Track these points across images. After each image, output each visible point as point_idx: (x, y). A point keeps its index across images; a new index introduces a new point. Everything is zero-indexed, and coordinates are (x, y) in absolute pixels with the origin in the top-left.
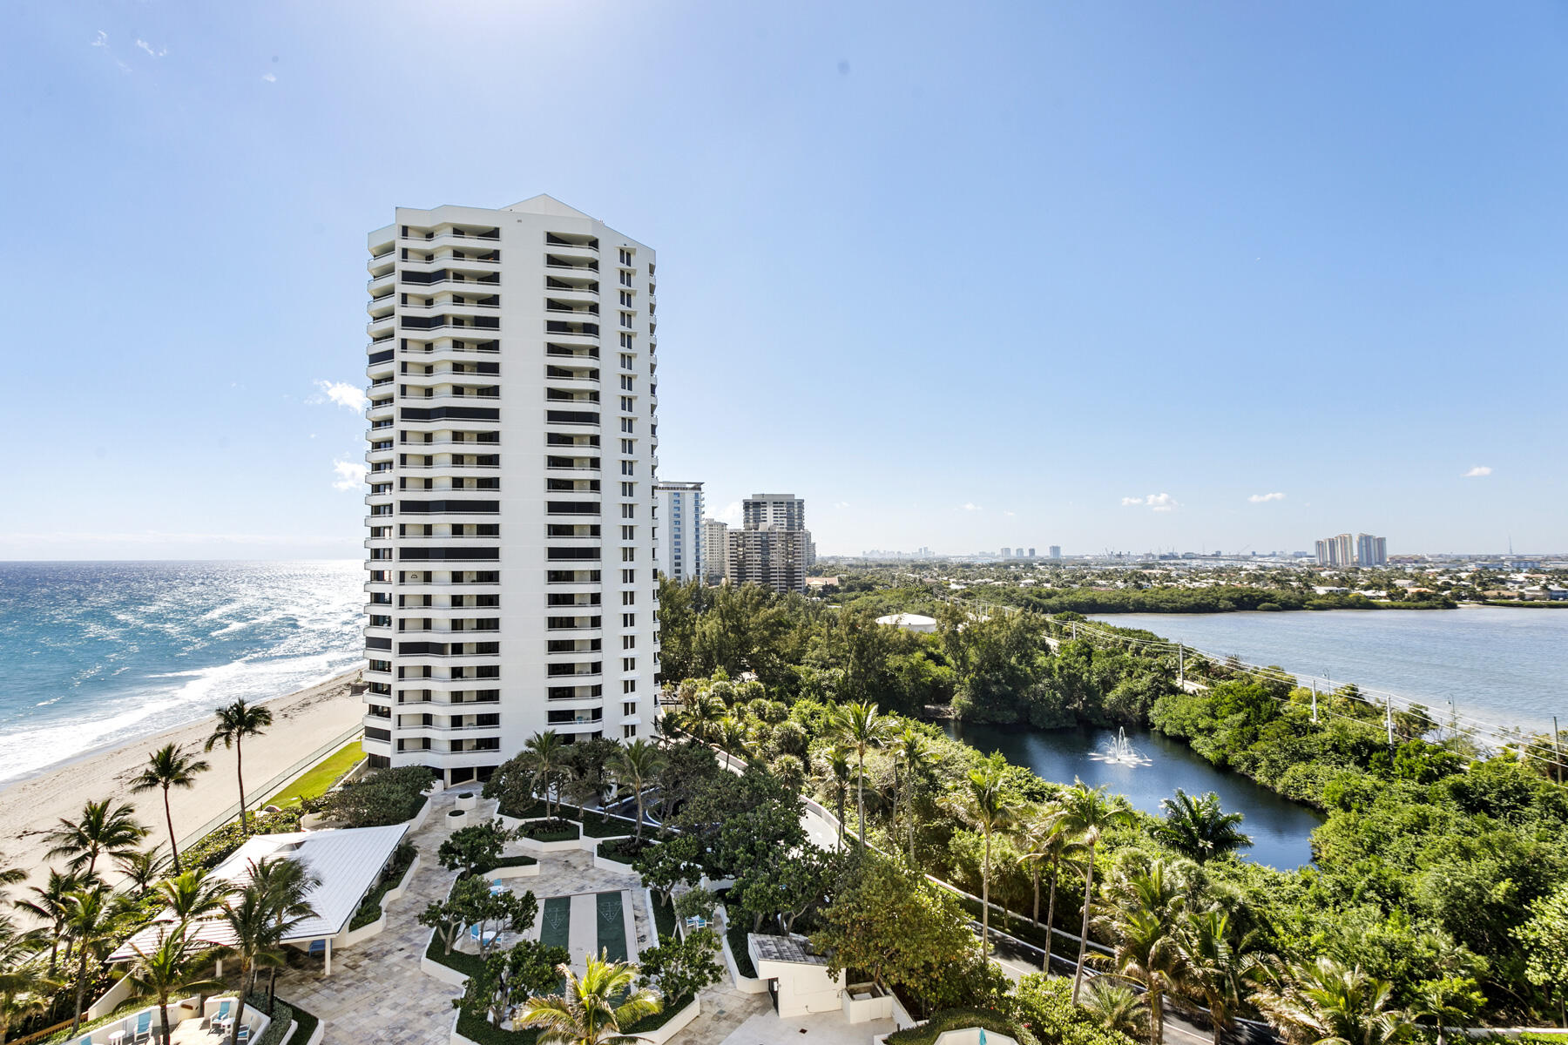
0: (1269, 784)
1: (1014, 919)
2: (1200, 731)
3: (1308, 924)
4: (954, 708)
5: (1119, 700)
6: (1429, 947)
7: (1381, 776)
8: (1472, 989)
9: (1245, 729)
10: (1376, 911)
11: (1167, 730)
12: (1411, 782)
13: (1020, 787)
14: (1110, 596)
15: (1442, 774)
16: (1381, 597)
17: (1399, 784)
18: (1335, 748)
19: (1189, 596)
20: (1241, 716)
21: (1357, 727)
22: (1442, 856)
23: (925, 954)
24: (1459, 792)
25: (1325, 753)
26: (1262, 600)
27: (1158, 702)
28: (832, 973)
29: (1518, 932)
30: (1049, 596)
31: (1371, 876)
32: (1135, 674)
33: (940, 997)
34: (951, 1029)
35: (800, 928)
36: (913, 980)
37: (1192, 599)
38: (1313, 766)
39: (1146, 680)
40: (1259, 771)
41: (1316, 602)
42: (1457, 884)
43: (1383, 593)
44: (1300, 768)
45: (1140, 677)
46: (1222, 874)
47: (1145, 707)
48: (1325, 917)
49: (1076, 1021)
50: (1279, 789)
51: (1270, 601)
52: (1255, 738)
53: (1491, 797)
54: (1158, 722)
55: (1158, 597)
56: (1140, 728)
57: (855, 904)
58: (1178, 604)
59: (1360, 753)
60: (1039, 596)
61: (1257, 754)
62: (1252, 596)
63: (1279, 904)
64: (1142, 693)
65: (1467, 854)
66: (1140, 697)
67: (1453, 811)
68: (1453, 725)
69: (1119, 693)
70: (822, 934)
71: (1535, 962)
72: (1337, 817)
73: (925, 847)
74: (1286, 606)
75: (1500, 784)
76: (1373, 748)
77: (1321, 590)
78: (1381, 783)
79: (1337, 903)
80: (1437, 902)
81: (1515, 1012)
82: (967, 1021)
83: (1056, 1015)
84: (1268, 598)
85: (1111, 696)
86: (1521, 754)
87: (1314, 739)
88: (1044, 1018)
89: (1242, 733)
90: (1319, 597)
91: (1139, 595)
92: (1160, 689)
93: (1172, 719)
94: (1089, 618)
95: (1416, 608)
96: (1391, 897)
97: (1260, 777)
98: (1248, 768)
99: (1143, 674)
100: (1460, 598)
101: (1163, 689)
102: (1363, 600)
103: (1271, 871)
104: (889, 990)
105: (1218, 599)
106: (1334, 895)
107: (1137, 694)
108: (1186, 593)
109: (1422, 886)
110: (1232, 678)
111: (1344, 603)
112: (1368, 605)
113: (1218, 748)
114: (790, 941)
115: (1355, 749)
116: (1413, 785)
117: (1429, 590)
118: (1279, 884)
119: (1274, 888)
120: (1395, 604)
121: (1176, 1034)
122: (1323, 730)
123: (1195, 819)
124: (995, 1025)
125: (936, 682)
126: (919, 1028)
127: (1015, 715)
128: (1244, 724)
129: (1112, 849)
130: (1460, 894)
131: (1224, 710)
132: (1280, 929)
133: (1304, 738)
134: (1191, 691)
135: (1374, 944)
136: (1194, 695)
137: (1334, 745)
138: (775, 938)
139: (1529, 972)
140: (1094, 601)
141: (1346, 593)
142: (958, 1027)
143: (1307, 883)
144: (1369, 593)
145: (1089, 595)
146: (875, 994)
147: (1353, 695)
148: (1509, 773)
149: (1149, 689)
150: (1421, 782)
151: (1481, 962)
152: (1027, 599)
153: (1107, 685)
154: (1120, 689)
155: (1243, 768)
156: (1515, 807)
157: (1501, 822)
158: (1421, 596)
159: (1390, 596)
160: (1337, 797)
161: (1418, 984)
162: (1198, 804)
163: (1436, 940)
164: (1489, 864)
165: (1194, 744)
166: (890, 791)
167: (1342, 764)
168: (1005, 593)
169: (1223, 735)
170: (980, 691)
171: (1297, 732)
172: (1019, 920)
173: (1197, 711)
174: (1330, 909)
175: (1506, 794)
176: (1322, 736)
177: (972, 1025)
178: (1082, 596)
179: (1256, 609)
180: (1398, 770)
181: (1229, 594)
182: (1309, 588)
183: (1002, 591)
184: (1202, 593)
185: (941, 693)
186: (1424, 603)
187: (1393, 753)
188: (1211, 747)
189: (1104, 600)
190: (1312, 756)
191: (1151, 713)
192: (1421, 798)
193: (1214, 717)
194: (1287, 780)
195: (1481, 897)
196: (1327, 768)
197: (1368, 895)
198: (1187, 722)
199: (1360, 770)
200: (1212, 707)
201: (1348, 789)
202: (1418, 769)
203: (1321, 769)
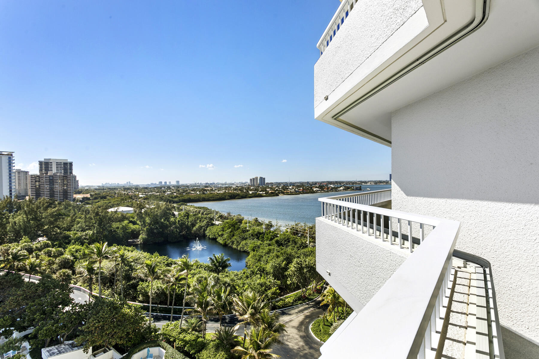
0: (236, 248)
1: (161, 307)
2: (219, 236)
3: (244, 284)
4: (139, 240)
5: (197, 229)
6: (269, 282)
7: (262, 241)
8: (277, 289)
9: (231, 233)
10: (259, 276)
11: (210, 237)
12: (268, 241)
13: (164, 263)
14: (195, 197)
15: (274, 238)
16: (263, 194)
17: (265, 242)
18: (252, 235)
19: (218, 196)
20: (230, 230)
21: (257, 228)
22: (273, 259)
23: (127, 330)
24: (277, 242)
25: (250, 237)
26: (237, 196)
27: (208, 229)
28: (86, 351)
29: (286, 273)
31: (258, 267)
32: (202, 221)
33: (132, 343)
34: (137, 352)
35: (69, 338)
36: (122, 341)
38: (247, 241)
39: (205, 222)
40: (234, 245)
41: (249, 196)
42: (276, 265)
43: (264, 193)
44: (244, 242)
45: (203, 221)
46: (224, 276)
47: (205, 230)
48: (248, 281)
49: (180, 333)
50: (239, 249)
52: (233, 235)
53: (283, 242)
54: (208, 235)
55: (209, 196)
56: (202, 237)
57: (97, 321)
58: (215, 198)
59: (258, 236)
60: (172, 198)
61: (234, 240)
62: (234, 195)
63: (238, 281)
64: (204, 226)
65: (278, 257)
67: (276, 247)
68: (277, 225)
69: (197, 227)
70: (81, 337)
71: (289, 279)
72: (252, 254)
73: (128, 292)
74: (242, 197)
75: (285, 238)
76: (260, 233)
77: (251, 192)
78: (261, 243)
79: (251, 276)
80: (272, 270)
81: (285, 292)
82: (142, 347)
83: (174, 334)
84: (238, 195)
85: (194, 228)
86: (289, 230)
87: (247, 233)
88: (170, 336)
89: (230, 234)
90: (250, 194)
91: (204, 196)
92: (209, 224)
93: (212, 233)
94: (188, 204)
95: (271, 196)
96: (262, 271)
98: (231, 244)
99: (204, 220)
100: (279, 193)
103: (236, 272)
104: (111, 348)
105: (225, 196)
106: (250, 274)
107: (202, 227)
108: (217, 195)
109: (269, 267)
110: (228, 219)
111: (256, 196)
112: (261, 196)
113: (224, 240)
114: (65, 345)
115: (256, 235)
116: (268, 242)
117: (273, 191)
118: (238, 275)
119: (236, 277)
120: (267, 195)
121: (210, 326)
122: (250, 231)
123: (217, 262)
124: (153, 345)
125: (133, 231)
126: (124, 357)
127: (163, 239)
128: (231, 232)
129: (193, 276)
130: (276, 267)
131: (226, 229)
132: (237, 287)
133: (245, 234)
134: (217, 224)
135: (258, 285)
136: (218, 225)
137: (252, 234)
138: (56, 346)
139: (288, 281)
140: (190, 198)
141: (256, 193)
142: (139, 351)
143: (244, 273)
144: (261, 193)
145: (188, 197)
146: (105, 351)
147: (256, 220)
148: (286, 235)
149: (206, 225)
150: (270, 241)
151: (279, 282)
152: (168, 199)
153: (193, 225)
154: (197, 226)
155: (230, 244)
156: (287, 243)
157: (284, 248)
158: (272, 193)
159: (265, 193)
160: (252, 248)
161: (267, 292)
162: (218, 257)
163: (271, 279)
164: (282, 258)
165: (218, 240)
166: (113, 275)
167: (253, 239)
168: (160, 197)
169: (225, 236)
170: (150, 232)
171: (243, 232)
172: (163, 307)
173: (219, 230)
174: (249, 279)
175: (286, 241)
177: (145, 348)
178: (186, 197)
180: (265, 238)
181: (228, 195)
182: (248, 192)
183: (159, 197)
184: (221, 194)
185: (135, 234)
186: (272, 195)
187: (264, 235)
188: (222, 240)
189: (193, 198)
190: (247, 238)
191: (206, 232)
192: (269, 245)
193: (223, 231)
194: (241, 246)
195: (280, 266)
196: (250, 241)
197: (257, 272)
198: (216, 234)
199: (257, 240)
200: (223, 228)
201: (254, 245)
202: (269, 238)
203: (249, 241)
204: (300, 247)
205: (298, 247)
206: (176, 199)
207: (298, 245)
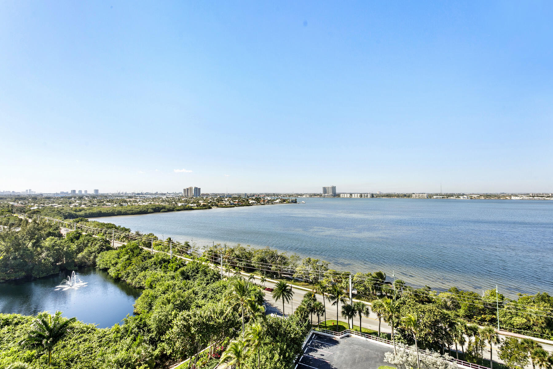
0: (131, 283)
2: (113, 265)
5: (83, 257)
7: (165, 272)
9: (128, 261)
11: (101, 266)
12: (171, 272)
14: (108, 209)
15: (180, 267)
16: (195, 206)
17: (168, 274)
18: (155, 264)
19: (138, 208)
20: (127, 256)
21: (162, 255)
24: (183, 273)
25: (151, 266)
26: (162, 209)
27: (100, 255)
30: (80, 210)
32: (93, 244)
37: (139, 209)
38: (146, 272)
39: (97, 246)
40: (129, 278)
41: (178, 208)
42: (160, 317)
43: (195, 205)
44: (142, 273)
45: (95, 245)
47: (95, 257)
50: (133, 284)
51: (164, 209)
52: (130, 264)
53: (190, 274)
54: (98, 263)
55: (127, 209)
56: (91, 267)
58: (134, 212)
60: (76, 211)
61: (130, 271)
62: (159, 207)
64: (94, 252)
66: (93, 254)
67: (179, 282)
68: (195, 247)
69: (85, 253)
74: (169, 210)
76: (165, 261)
77: (180, 204)
78: (162, 274)
84: (164, 208)
85: (80, 255)
87: (149, 261)
89: (126, 263)
90: (179, 207)
91: (120, 208)
92: (102, 249)
93: (104, 261)
94: (89, 220)
95: (202, 209)
97: (129, 281)
98: (126, 277)
99: (97, 243)
100: (213, 206)
101: (104, 249)
102: (190, 207)
105: (148, 209)
107: (92, 252)
108: (137, 207)
111: (186, 209)
112: (191, 209)
113: (117, 271)
115: (160, 263)
116: (172, 273)
117: (206, 204)
120: (198, 208)
122: (153, 257)
127: (24, 273)
128: (128, 259)
130: (161, 321)
131: (122, 254)
133: (146, 262)
136: (116, 249)
137: (155, 262)
140: (101, 212)
141: (186, 205)
144: (192, 205)
145: (99, 210)
147: (171, 241)
148: (196, 264)
149: (98, 249)
150: (174, 272)
153: (80, 250)
154: (86, 251)
155: (124, 278)
156: (195, 275)
157: (190, 282)
158: (204, 205)
159: (197, 206)
160: (150, 283)
164: (171, 305)
165: (109, 271)
167: (155, 269)
168: (57, 210)
169: (119, 266)
171: (145, 259)
173: (112, 256)
175: (193, 271)
176: (153, 259)
178: (95, 210)
179: (160, 212)
180: (170, 268)
181: (152, 207)
182: (176, 204)
184: (143, 207)
186: (204, 208)
187: (169, 263)
188: (115, 271)
189: (105, 211)
190: (147, 268)
191: (97, 260)
192: (173, 278)
193: (119, 258)
194: (137, 280)
195: (166, 319)
196: (151, 272)
197: (133, 331)
198: (108, 262)
199: (160, 270)
200: (118, 254)
201: (153, 279)
202: (174, 267)
203: (148, 273)
204: (211, 279)
205: (208, 280)
206: (80, 213)
207: (209, 277)
